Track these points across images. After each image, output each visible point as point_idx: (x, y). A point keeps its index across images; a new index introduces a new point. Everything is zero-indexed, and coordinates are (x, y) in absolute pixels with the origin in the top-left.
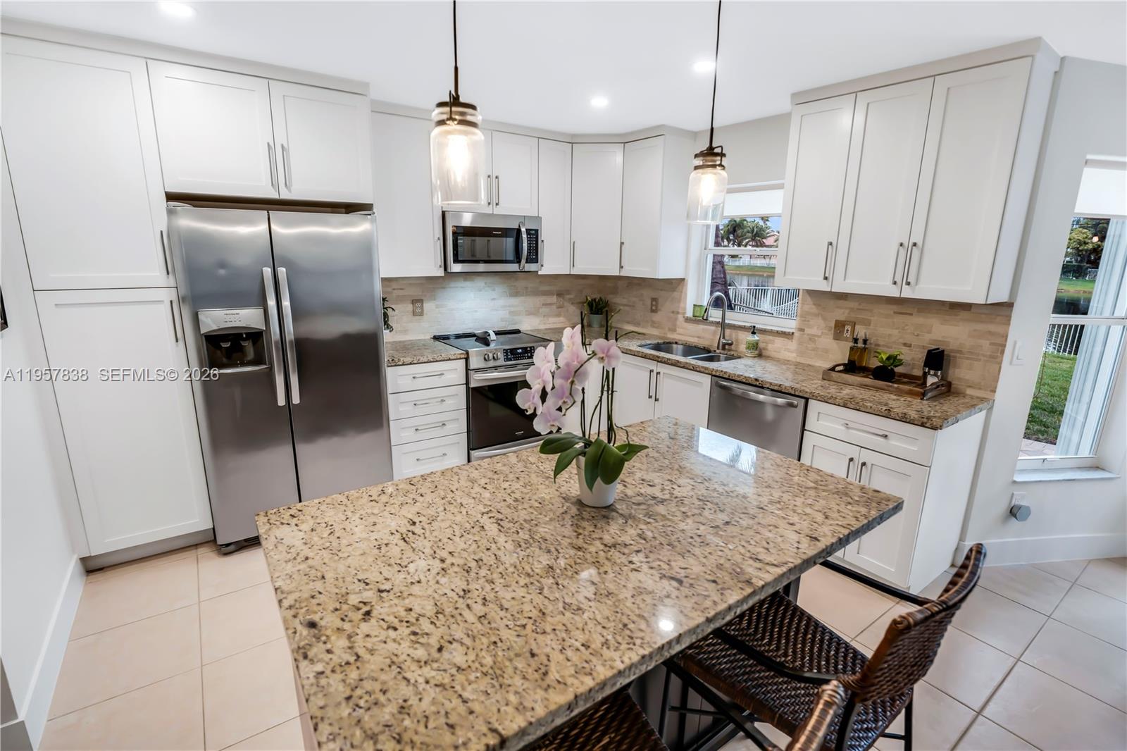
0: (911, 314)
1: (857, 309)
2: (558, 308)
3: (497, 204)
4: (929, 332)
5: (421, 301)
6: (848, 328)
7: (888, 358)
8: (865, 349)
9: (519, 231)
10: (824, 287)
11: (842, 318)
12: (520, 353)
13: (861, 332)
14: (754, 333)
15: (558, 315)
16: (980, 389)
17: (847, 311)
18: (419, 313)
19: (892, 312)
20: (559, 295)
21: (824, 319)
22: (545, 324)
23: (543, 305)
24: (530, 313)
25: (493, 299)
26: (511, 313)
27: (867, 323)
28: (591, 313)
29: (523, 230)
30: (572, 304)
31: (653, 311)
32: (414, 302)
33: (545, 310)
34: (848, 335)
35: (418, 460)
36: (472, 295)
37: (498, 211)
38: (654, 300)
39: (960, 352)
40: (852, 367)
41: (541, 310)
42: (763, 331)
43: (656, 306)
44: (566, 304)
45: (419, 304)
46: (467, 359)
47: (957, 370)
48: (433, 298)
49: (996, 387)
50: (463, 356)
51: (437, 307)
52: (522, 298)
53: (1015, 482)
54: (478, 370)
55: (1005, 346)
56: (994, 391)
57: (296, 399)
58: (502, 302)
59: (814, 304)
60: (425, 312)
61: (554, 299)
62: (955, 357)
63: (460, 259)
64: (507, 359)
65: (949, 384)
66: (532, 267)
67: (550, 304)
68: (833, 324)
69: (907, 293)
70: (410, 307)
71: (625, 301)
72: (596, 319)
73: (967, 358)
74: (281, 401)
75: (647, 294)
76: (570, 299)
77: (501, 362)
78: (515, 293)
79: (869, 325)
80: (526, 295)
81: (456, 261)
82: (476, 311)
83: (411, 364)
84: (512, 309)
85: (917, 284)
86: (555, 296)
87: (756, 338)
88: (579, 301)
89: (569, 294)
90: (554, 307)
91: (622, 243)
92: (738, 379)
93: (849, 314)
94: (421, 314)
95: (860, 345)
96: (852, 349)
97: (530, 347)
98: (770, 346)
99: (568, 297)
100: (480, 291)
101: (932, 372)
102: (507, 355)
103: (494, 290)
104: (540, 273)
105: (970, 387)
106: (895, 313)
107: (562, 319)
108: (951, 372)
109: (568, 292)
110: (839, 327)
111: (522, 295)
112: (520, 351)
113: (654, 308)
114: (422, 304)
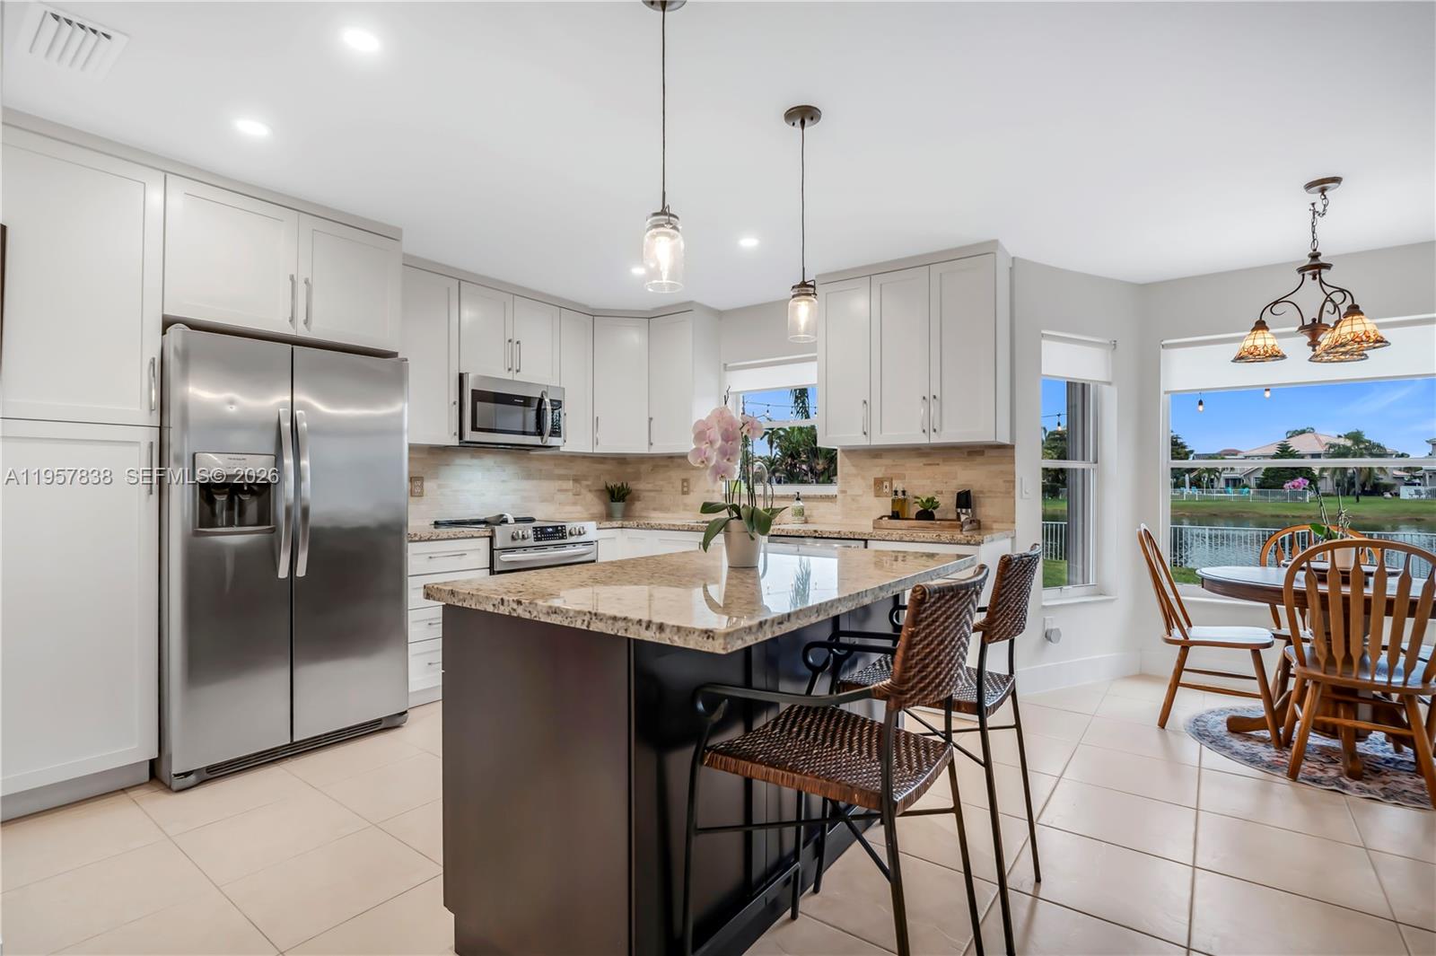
0: (938, 464)
1: (892, 465)
2: (574, 495)
3: (517, 371)
4: (955, 478)
5: (421, 479)
6: (886, 483)
7: (928, 500)
8: (905, 500)
9: (541, 401)
10: (862, 442)
11: (880, 476)
12: (551, 533)
13: (898, 486)
14: (798, 499)
15: (575, 504)
16: (1003, 522)
17: (883, 469)
18: (418, 491)
19: (921, 464)
20: (576, 480)
21: (863, 478)
22: (560, 513)
23: (559, 490)
24: (544, 500)
25: (503, 481)
26: (521, 499)
27: (902, 477)
28: (612, 501)
29: (547, 400)
30: (590, 491)
31: (684, 493)
32: (412, 478)
33: (561, 497)
34: (887, 490)
35: (430, 664)
36: (479, 476)
37: (518, 377)
38: (684, 480)
39: (982, 492)
40: (895, 516)
41: (556, 497)
42: (807, 498)
43: (688, 487)
44: (584, 491)
45: (419, 484)
46: (491, 538)
47: (983, 509)
48: (435, 476)
49: (1014, 519)
50: (487, 534)
51: (440, 486)
52: (536, 482)
53: (1044, 607)
54: (505, 550)
55: (1014, 482)
56: (1014, 522)
57: (301, 571)
58: (513, 485)
59: (854, 466)
60: (425, 492)
61: (570, 484)
62: (979, 497)
63: (478, 426)
64: (537, 539)
65: (979, 522)
66: (553, 441)
67: (566, 490)
68: (872, 483)
69: (936, 439)
71: (650, 486)
72: (618, 506)
73: (989, 497)
74: (283, 573)
75: (676, 475)
76: (588, 486)
77: (531, 542)
78: (529, 476)
79: (905, 478)
80: (540, 479)
81: (474, 428)
82: (483, 495)
83: (429, 540)
84: (525, 494)
85: (941, 430)
86: (571, 482)
87: (801, 503)
88: (596, 488)
89: (586, 480)
90: (571, 493)
91: (651, 419)
92: (797, 534)
93: (886, 470)
94: (421, 495)
95: (900, 496)
96: (893, 501)
97: (561, 526)
98: (815, 513)
99: (585, 483)
100: (489, 470)
101: (964, 511)
102: (537, 534)
103: (504, 471)
104: (562, 449)
105: (995, 522)
106: (925, 465)
107: (579, 508)
108: (978, 511)
109: (585, 477)
110: (878, 483)
111: (537, 479)
112: (550, 530)
113: (685, 489)
114: (422, 483)
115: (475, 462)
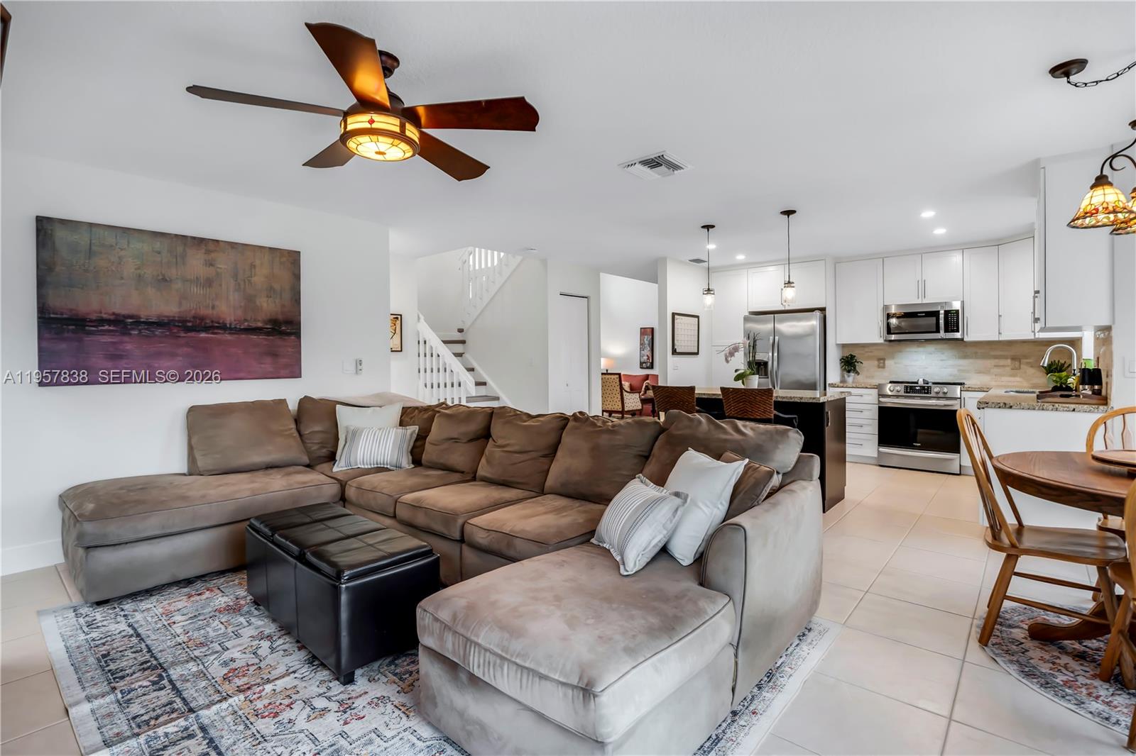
2: (1013, 369)
3: (924, 297)
5: (884, 359)
9: (939, 312)
18: (882, 366)
20: (1014, 359)
22: (996, 381)
23: (995, 366)
24: (980, 372)
25: (942, 360)
26: (959, 370)
29: (942, 311)
30: (1032, 367)
32: (879, 359)
36: (924, 357)
41: (992, 371)
44: (1022, 366)
45: (882, 361)
48: (893, 358)
51: (895, 363)
52: (971, 361)
54: (884, 396)
58: (951, 362)
60: (886, 366)
66: (952, 335)
67: (1003, 366)
70: (876, 363)
78: (965, 357)
81: (889, 333)
84: (961, 368)
86: (1009, 361)
89: (1027, 358)
94: (884, 367)
99: (1024, 361)
100: (931, 354)
103: (943, 354)
104: (965, 340)
107: (1018, 379)
109: (1026, 357)
111: (971, 358)
114: (884, 363)
115: (921, 349)
